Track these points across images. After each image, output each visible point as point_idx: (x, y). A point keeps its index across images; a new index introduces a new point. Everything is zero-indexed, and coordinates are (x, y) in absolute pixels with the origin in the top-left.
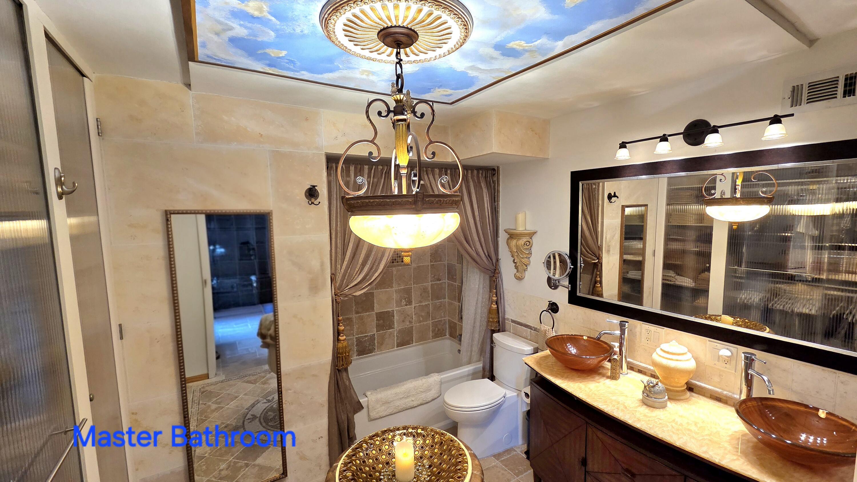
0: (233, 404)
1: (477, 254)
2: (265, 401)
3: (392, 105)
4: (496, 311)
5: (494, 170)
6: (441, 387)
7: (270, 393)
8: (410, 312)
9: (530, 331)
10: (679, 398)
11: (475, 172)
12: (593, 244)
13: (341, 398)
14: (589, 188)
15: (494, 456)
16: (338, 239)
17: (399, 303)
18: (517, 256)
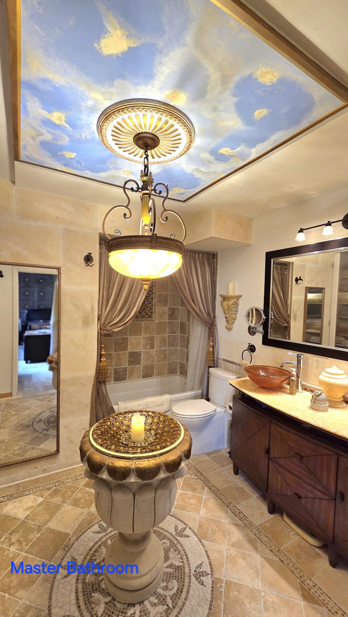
0: (26, 412)
1: (200, 311)
2: (49, 411)
3: (141, 184)
4: (212, 353)
5: (214, 255)
6: (171, 404)
7: (53, 407)
8: (153, 354)
9: (236, 366)
10: (336, 406)
11: (201, 255)
12: (284, 312)
13: (100, 402)
14: (282, 273)
15: (206, 454)
16: (105, 292)
17: (145, 347)
18: (227, 312)
